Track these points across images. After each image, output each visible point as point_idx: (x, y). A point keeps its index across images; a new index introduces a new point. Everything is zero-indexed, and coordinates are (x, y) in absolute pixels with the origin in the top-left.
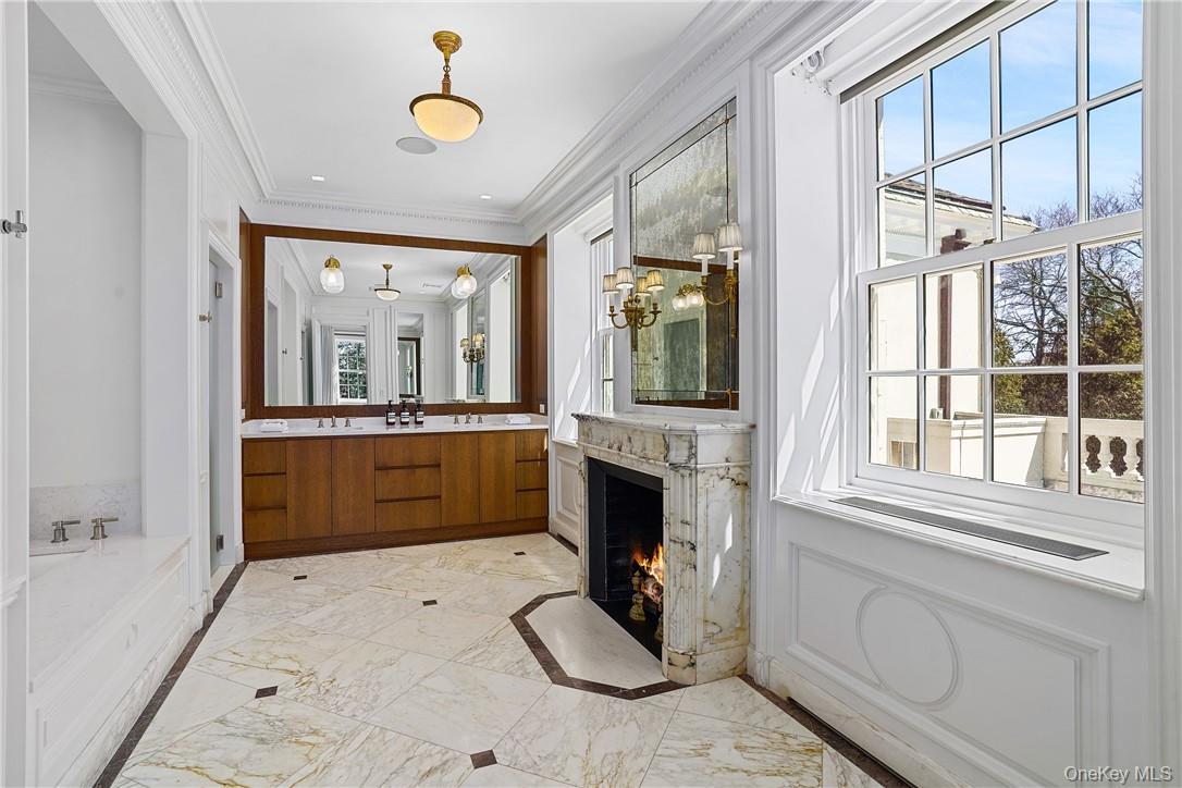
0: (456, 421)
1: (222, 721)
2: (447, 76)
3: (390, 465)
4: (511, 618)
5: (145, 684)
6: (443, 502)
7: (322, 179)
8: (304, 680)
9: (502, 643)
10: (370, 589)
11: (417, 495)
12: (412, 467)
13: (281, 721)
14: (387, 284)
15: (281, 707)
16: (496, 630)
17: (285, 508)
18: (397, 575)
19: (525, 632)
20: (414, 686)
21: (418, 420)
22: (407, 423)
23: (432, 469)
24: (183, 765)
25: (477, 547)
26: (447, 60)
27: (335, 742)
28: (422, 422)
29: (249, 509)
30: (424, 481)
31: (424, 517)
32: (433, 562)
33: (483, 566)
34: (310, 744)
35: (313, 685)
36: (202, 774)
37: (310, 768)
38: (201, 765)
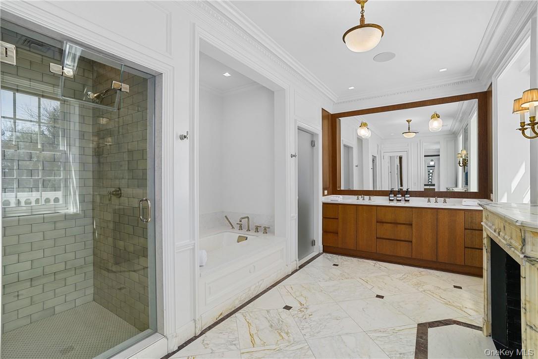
0: (429, 201)
1: (268, 311)
2: (362, 16)
3: (384, 221)
4: (419, 325)
5: (256, 287)
6: (413, 245)
7: (352, 88)
8: (302, 309)
9: (401, 337)
10: (359, 280)
11: (399, 239)
12: (396, 223)
13: (282, 322)
14: (409, 129)
15: (287, 316)
16: (403, 328)
17: (338, 233)
18: (376, 277)
19: (421, 338)
20: (338, 335)
21: (406, 199)
22: (400, 200)
23: (407, 226)
24: (248, 320)
25: (431, 275)
26: (362, 7)
27: (290, 342)
28: (408, 201)
29: (325, 232)
30: (403, 232)
31: (402, 250)
32: (399, 276)
33: (425, 287)
34: (282, 337)
35: (303, 313)
36: (249, 327)
37: (274, 347)
38: (252, 324)
